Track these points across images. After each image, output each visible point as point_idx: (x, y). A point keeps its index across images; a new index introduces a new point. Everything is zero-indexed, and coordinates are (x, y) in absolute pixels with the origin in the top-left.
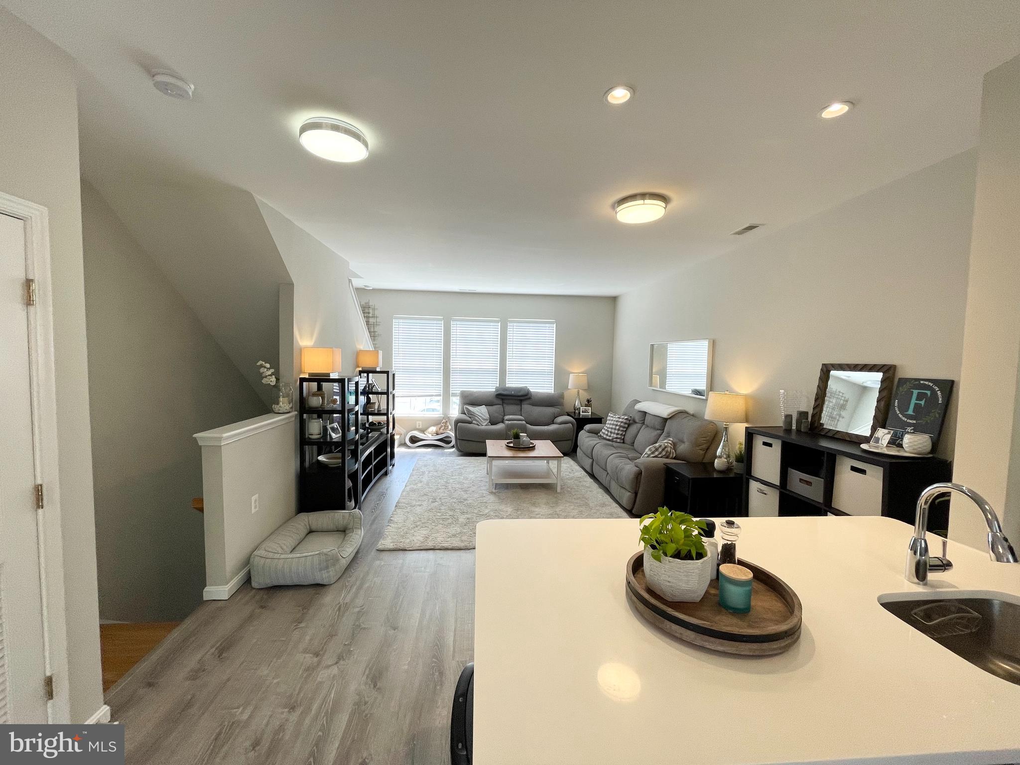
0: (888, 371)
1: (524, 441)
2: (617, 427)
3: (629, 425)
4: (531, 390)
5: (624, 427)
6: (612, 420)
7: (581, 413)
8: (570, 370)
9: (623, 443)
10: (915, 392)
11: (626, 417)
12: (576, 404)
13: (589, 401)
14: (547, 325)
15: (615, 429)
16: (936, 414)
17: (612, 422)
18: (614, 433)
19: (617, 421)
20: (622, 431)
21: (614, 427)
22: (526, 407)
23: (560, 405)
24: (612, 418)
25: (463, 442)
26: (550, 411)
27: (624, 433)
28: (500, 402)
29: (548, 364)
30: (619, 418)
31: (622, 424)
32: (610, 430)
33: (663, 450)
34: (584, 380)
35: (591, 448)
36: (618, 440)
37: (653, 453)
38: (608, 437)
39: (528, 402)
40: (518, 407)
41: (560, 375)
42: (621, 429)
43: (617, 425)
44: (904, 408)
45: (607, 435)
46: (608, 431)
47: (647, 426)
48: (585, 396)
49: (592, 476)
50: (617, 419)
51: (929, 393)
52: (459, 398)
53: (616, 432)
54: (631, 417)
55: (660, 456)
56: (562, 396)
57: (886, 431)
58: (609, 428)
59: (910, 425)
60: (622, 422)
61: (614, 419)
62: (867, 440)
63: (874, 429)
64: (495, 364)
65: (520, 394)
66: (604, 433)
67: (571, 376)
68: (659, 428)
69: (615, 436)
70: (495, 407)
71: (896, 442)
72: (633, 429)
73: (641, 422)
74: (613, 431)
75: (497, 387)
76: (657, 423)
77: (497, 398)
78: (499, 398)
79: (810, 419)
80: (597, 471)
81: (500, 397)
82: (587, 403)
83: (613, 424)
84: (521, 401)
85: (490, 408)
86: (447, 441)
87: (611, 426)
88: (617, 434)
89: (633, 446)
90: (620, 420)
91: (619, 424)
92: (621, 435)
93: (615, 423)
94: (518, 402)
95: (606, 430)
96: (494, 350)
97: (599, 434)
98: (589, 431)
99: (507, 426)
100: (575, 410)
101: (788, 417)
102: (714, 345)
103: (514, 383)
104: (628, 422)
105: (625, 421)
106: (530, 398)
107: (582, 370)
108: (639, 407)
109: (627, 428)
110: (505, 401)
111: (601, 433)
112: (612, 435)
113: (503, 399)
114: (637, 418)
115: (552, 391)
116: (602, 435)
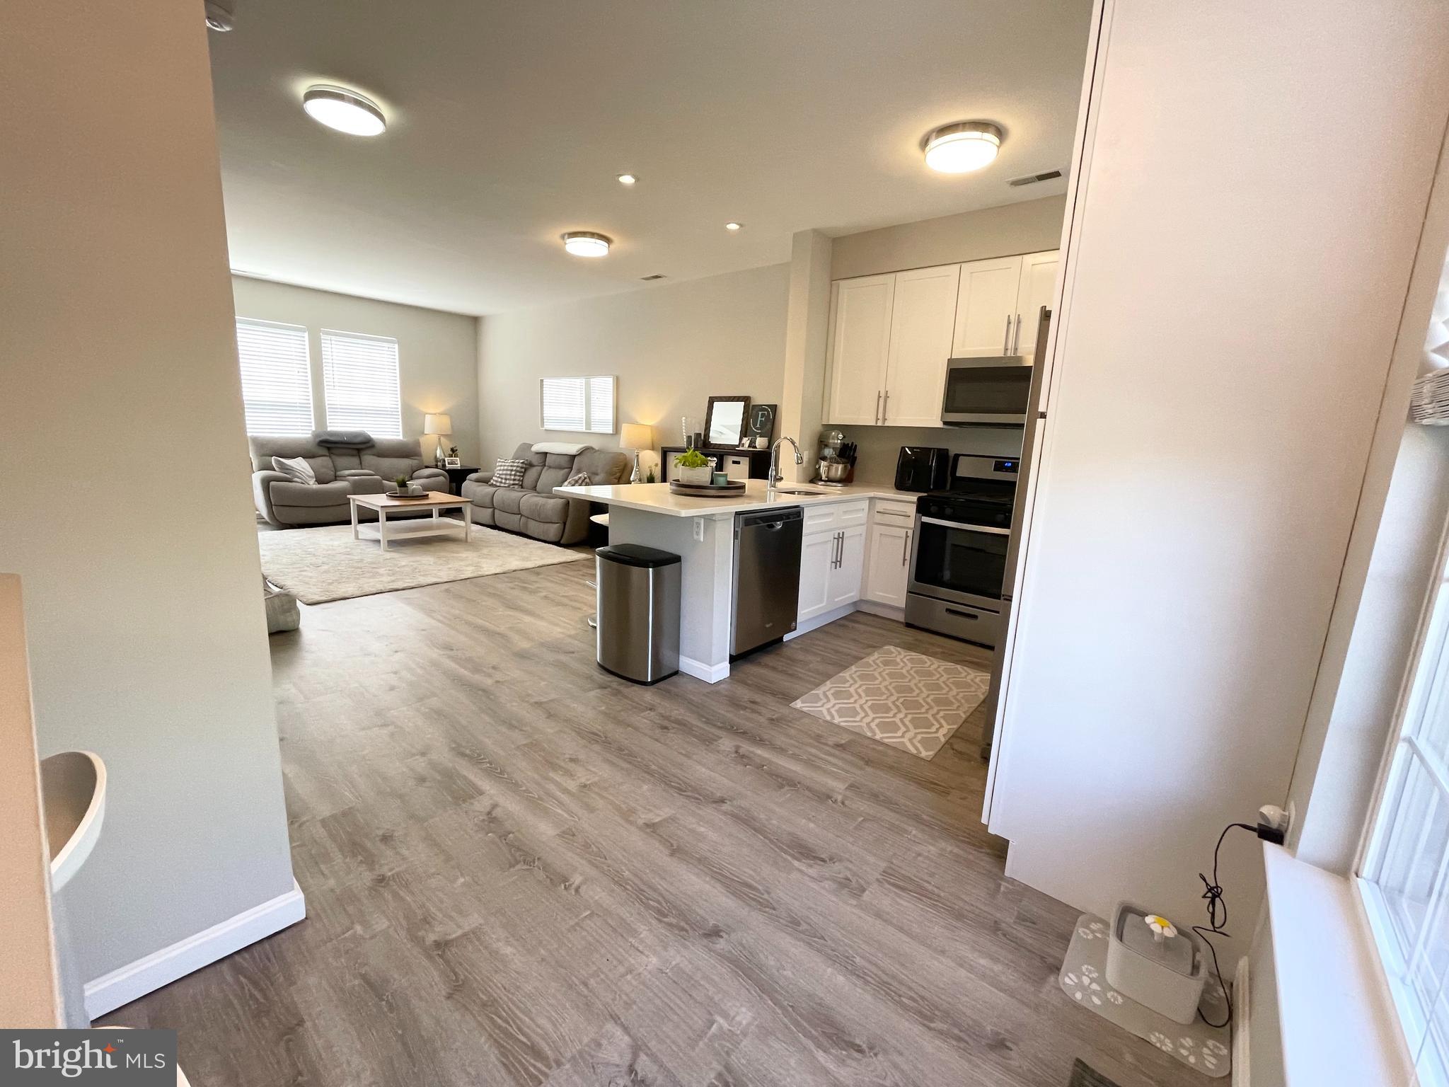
0: (746, 400)
1: (414, 490)
2: (513, 473)
3: (526, 470)
4: (372, 436)
5: (520, 472)
6: (505, 466)
7: (447, 465)
8: (423, 409)
9: (522, 488)
10: (760, 413)
11: (522, 461)
12: (438, 455)
13: (453, 450)
14: (385, 344)
15: (511, 475)
16: (769, 426)
17: (506, 468)
18: (510, 479)
19: (511, 466)
20: (519, 476)
21: (509, 472)
22: (368, 458)
23: (418, 456)
24: (504, 464)
26: (404, 463)
27: (521, 479)
28: (325, 452)
29: (390, 399)
30: (514, 462)
31: (518, 469)
32: (504, 476)
33: (583, 481)
34: (446, 421)
35: (490, 496)
36: (516, 487)
38: (502, 485)
39: (369, 452)
40: (355, 460)
41: (410, 416)
42: (518, 474)
43: (512, 470)
44: (755, 425)
45: (501, 482)
46: (502, 479)
47: (550, 467)
48: (448, 445)
49: (494, 527)
50: (511, 464)
51: (766, 413)
53: (513, 477)
54: (528, 460)
56: (418, 444)
57: (747, 439)
58: (502, 474)
59: (758, 433)
60: (518, 467)
61: (507, 464)
62: (738, 446)
63: (741, 439)
64: (303, 395)
65: (358, 440)
66: (497, 481)
67: (428, 418)
68: (566, 466)
69: (512, 482)
70: (319, 461)
71: (752, 444)
72: (532, 473)
73: (540, 464)
74: (508, 477)
75: (314, 431)
76: (564, 461)
77: (319, 446)
78: (322, 446)
79: (702, 438)
80: (501, 518)
82: (451, 453)
83: (507, 470)
84: (359, 450)
85: (312, 461)
87: (504, 472)
88: (514, 480)
90: (515, 464)
91: (514, 468)
92: (519, 480)
93: (510, 468)
94: (355, 452)
95: (499, 477)
97: (489, 483)
98: (477, 481)
99: (354, 483)
100: (437, 461)
101: (689, 437)
102: (617, 382)
103: (340, 425)
104: (524, 466)
105: (520, 465)
106: (373, 447)
107: (441, 409)
108: (535, 448)
109: (524, 473)
110: (334, 451)
111: (492, 481)
112: (508, 482)
113: (329, 449)
114: (535, 460)
115: (401, 437)
116: (494, 483)
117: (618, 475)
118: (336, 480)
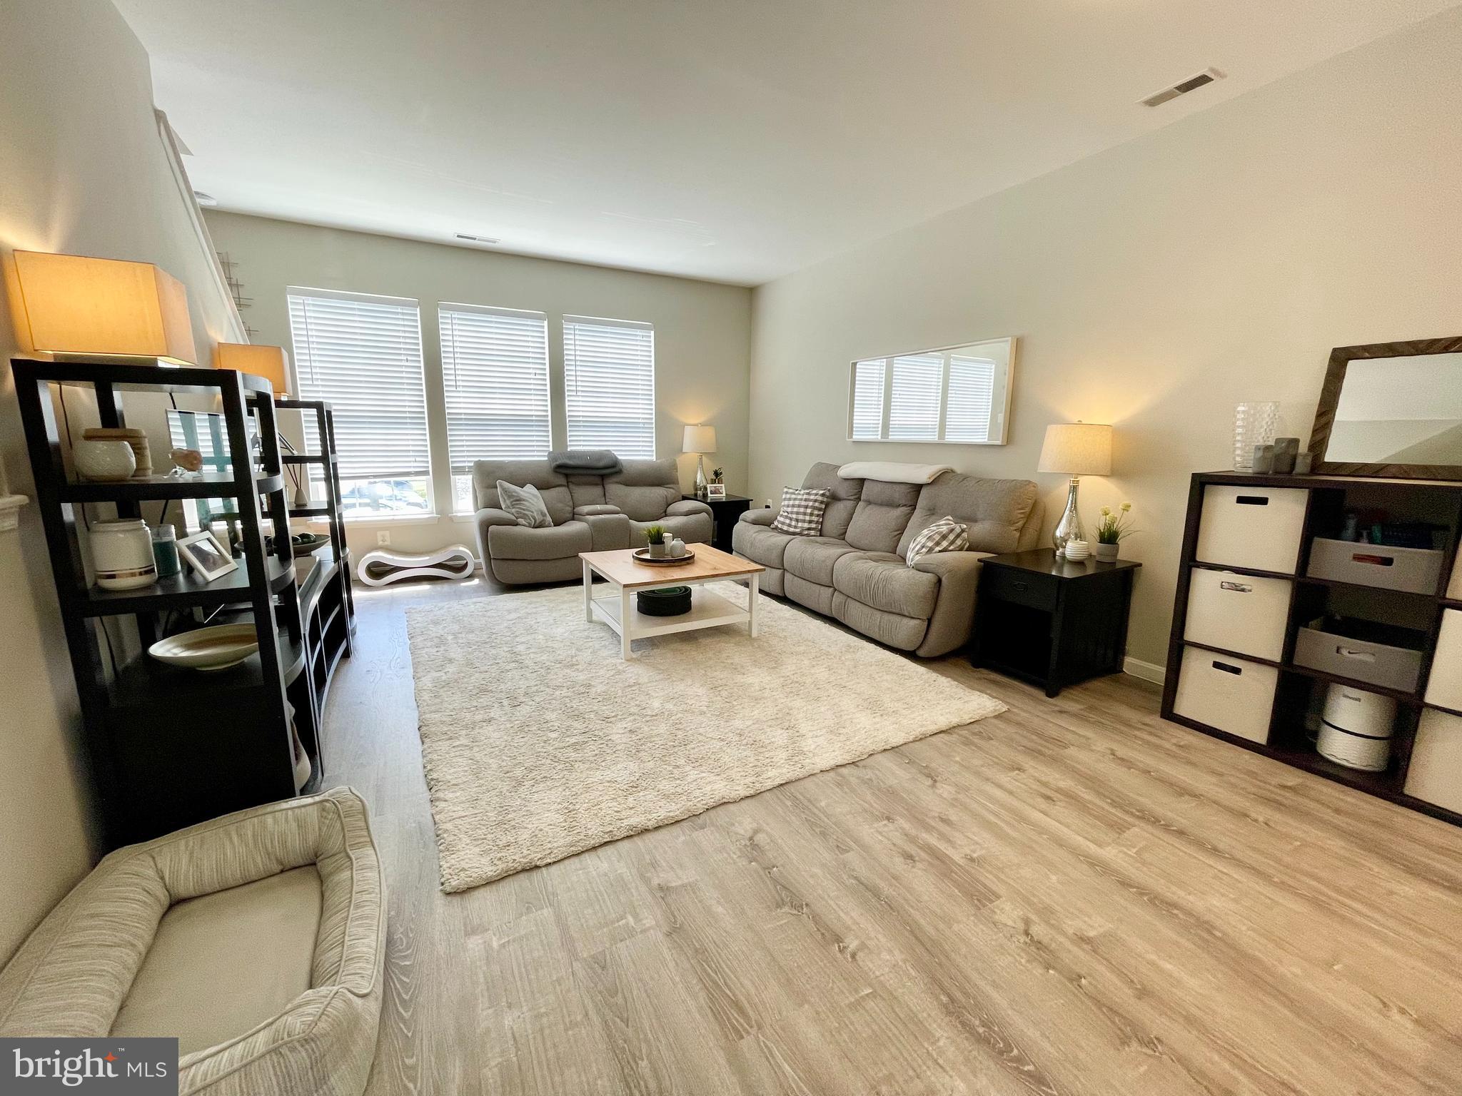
1: (672, 547)
2: (809, 511)
3: (827, 505)
4: (619, 458)
5: (820, 509)
6: (795, 499)
7: (709, 495)
8: (683, 419)
9: (821, 535)
11: (822, 492)
12: (698, 482)
13: (717, 474)
14: (638, 332)
15: (805, 514)
17: (797, 502)
18: (804, 521)
19: (806, 500)
20: (818, 516)
21: (802, 510)
22: (614, 489)
23: (673, 483)
24: (793, 496)
25: (506, 564)
26: (657, 494)
27: (821, 520)
28: (562, 480)
29: (643, 408)
30: (808, 494)
31: (817, 504)
32: (794, 516)
33: (958, 536)
34: (710, 433)
35: (779, 550)
36: (812, 532)
37: (938, 544)
38: (792, 530)
39: (615, 478)
40: (597, 491)
41: (666, 427)
42: (816, 512)
43: (806, 507)
45: (789, 525)
46: (791, 519)
47: (869, 502)
48: (710, 466)
49: (783, 599)
50: (805, 497)
52: (470, 477)
53: (807, 518)
54: (829, 490)
55: (951, 548)
56: (674, 467)
58: (792, 513)
60: (816, 501)
61: (800, 497)
64: (540, 405)
65: (601, 464)
66: (783, 523)
67: (688, 430)
68: (903, 502)
69: (806, 525)
70: (553, 493)
72: (839, 511)
73: (852, 498)
74: (801, 517)
75: (550, 453)
76: (898, 494)
77: (556, 472)
78: (560, 473)
79: (1303, 449)
80: (794, 587)
81: (561, 470)
82: (714, 478)
83: (799, 506)
84: (603, 477)
85: (546, 492)
86: (456, 567)
87: (795, 510)
88: (810, 522)
89: (844, 539)
90: (812, 497)
91: (811, 504)
92: (817, 522)
93: (803, 503)
94: (598, 480)
95: (786, 517)
96: (537, 377)
97: (772, 526)
98: (755, 522)
99: (594, 525)
100: (696, 490)
101: (1263, 450)
102: (1019, 346)
103: (582, 443)
104: (825, 500)
105: (820, 498)
106: (620, 472)
107: (702, 419)
108: (845, 471)
109: (825, 511)
110: (571, 479)
111: (776, 523)
112: (800, 524)
113: (567, 476)
114: (842, 491)
115: (654, 458)
116: (780, 526)
117: (1020, 524)
118: (573, 519)
